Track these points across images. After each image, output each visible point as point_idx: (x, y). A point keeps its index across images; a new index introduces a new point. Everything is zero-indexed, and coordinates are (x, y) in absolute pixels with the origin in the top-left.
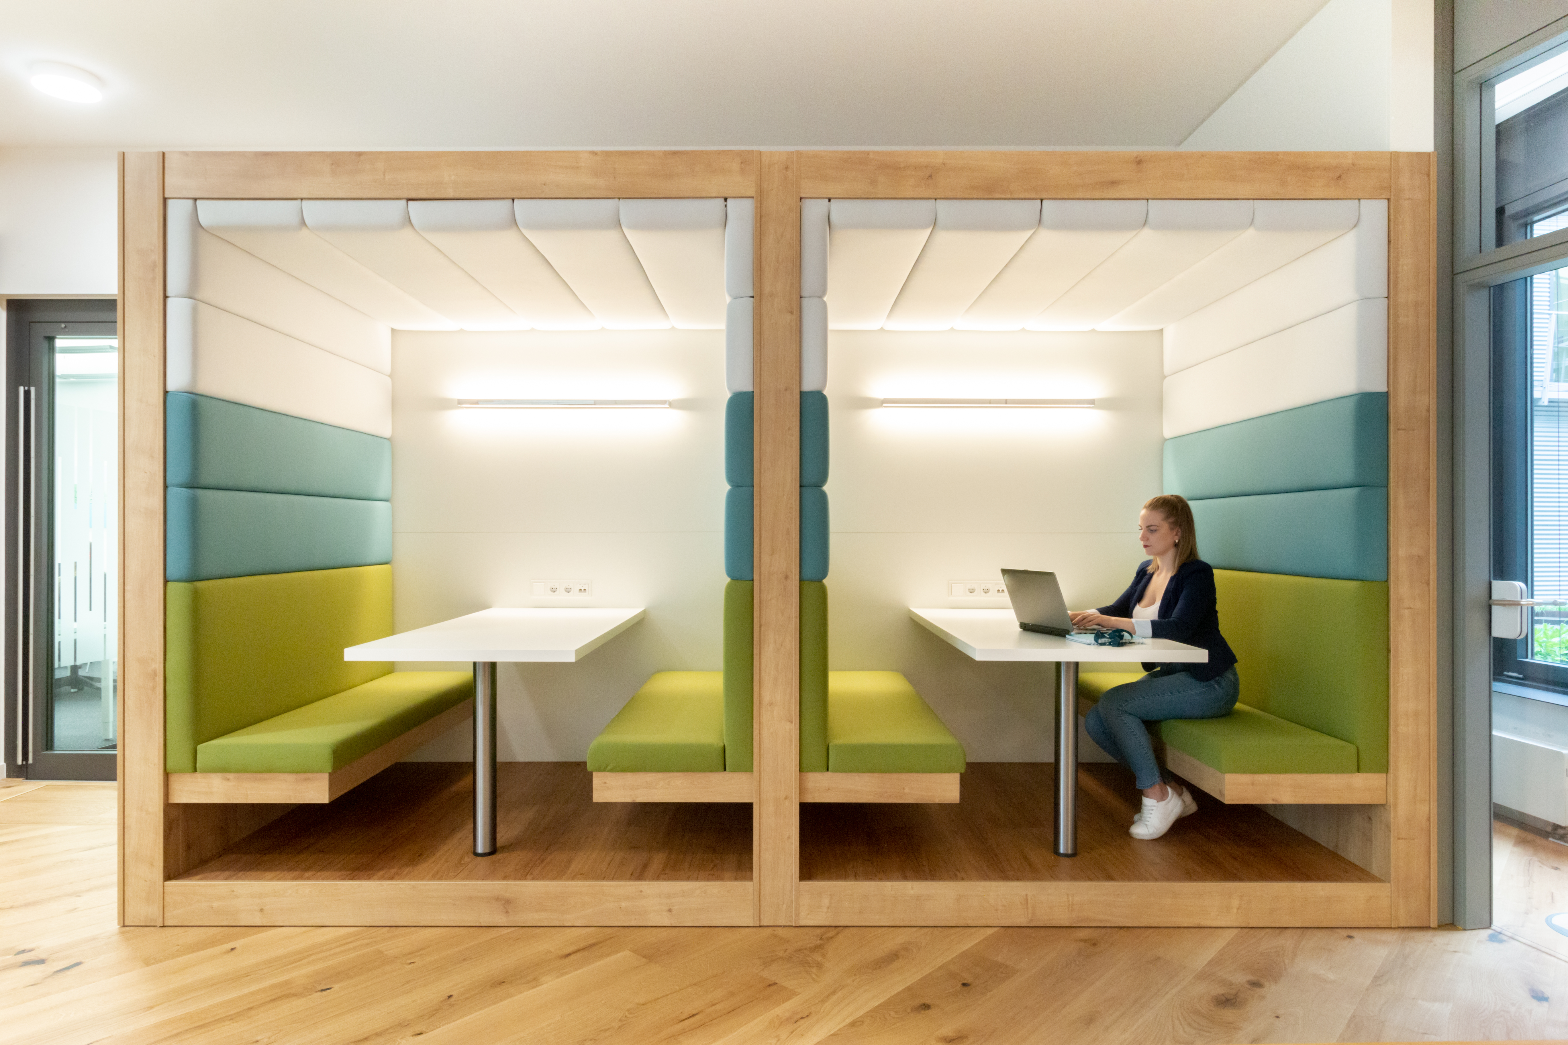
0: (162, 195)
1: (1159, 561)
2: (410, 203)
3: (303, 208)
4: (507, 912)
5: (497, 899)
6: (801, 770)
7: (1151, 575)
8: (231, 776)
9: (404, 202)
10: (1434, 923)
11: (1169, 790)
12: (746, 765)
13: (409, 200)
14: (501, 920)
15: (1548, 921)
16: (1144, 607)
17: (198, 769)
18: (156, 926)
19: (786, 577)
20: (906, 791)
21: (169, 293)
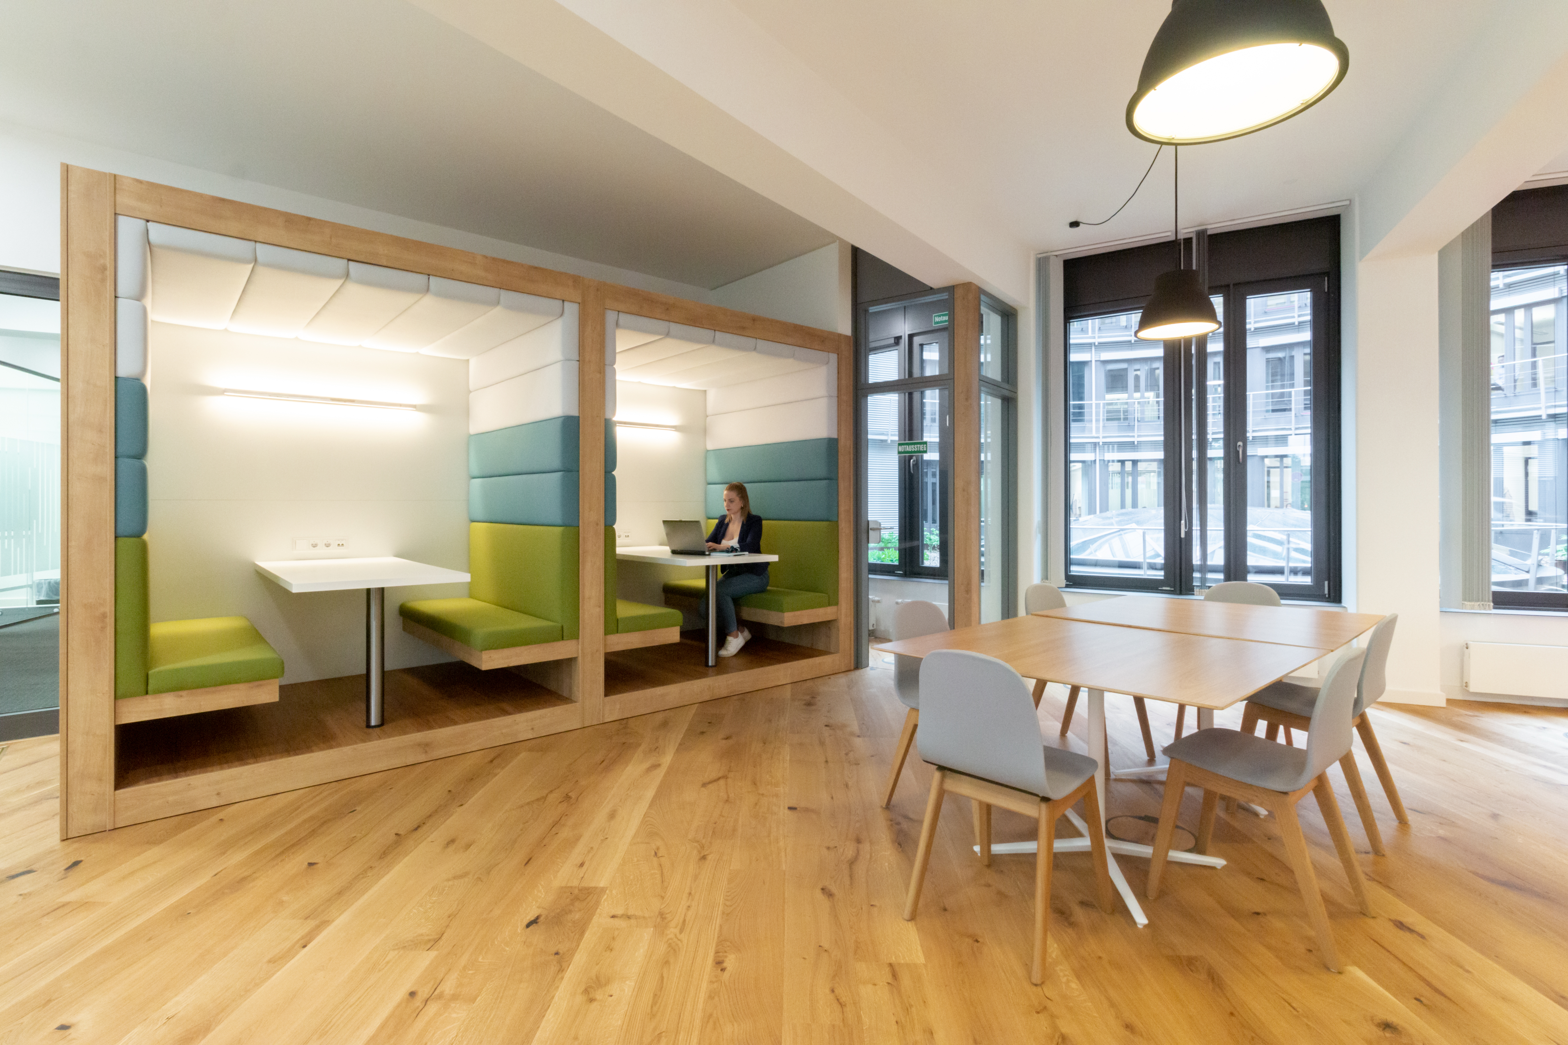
0: (113, 210)
1: (732, 516)
2: (350, 263)
3: (257, 249)
4: (426, 752)
5: (419, 745)
6: (606, 634)
7: (728, 524)
8: (184, 693)
9: (346, 261)
10: (852, 668)
11: (739, 633)
12: (575, 636)
13: (349, 260)
14: (422, 758)
15: (883, 661)
16: (729, 540)
17: (149, 692)
18: (106, 831)
19: (597, 524)
20: (656, 639)
21: (119, 294)
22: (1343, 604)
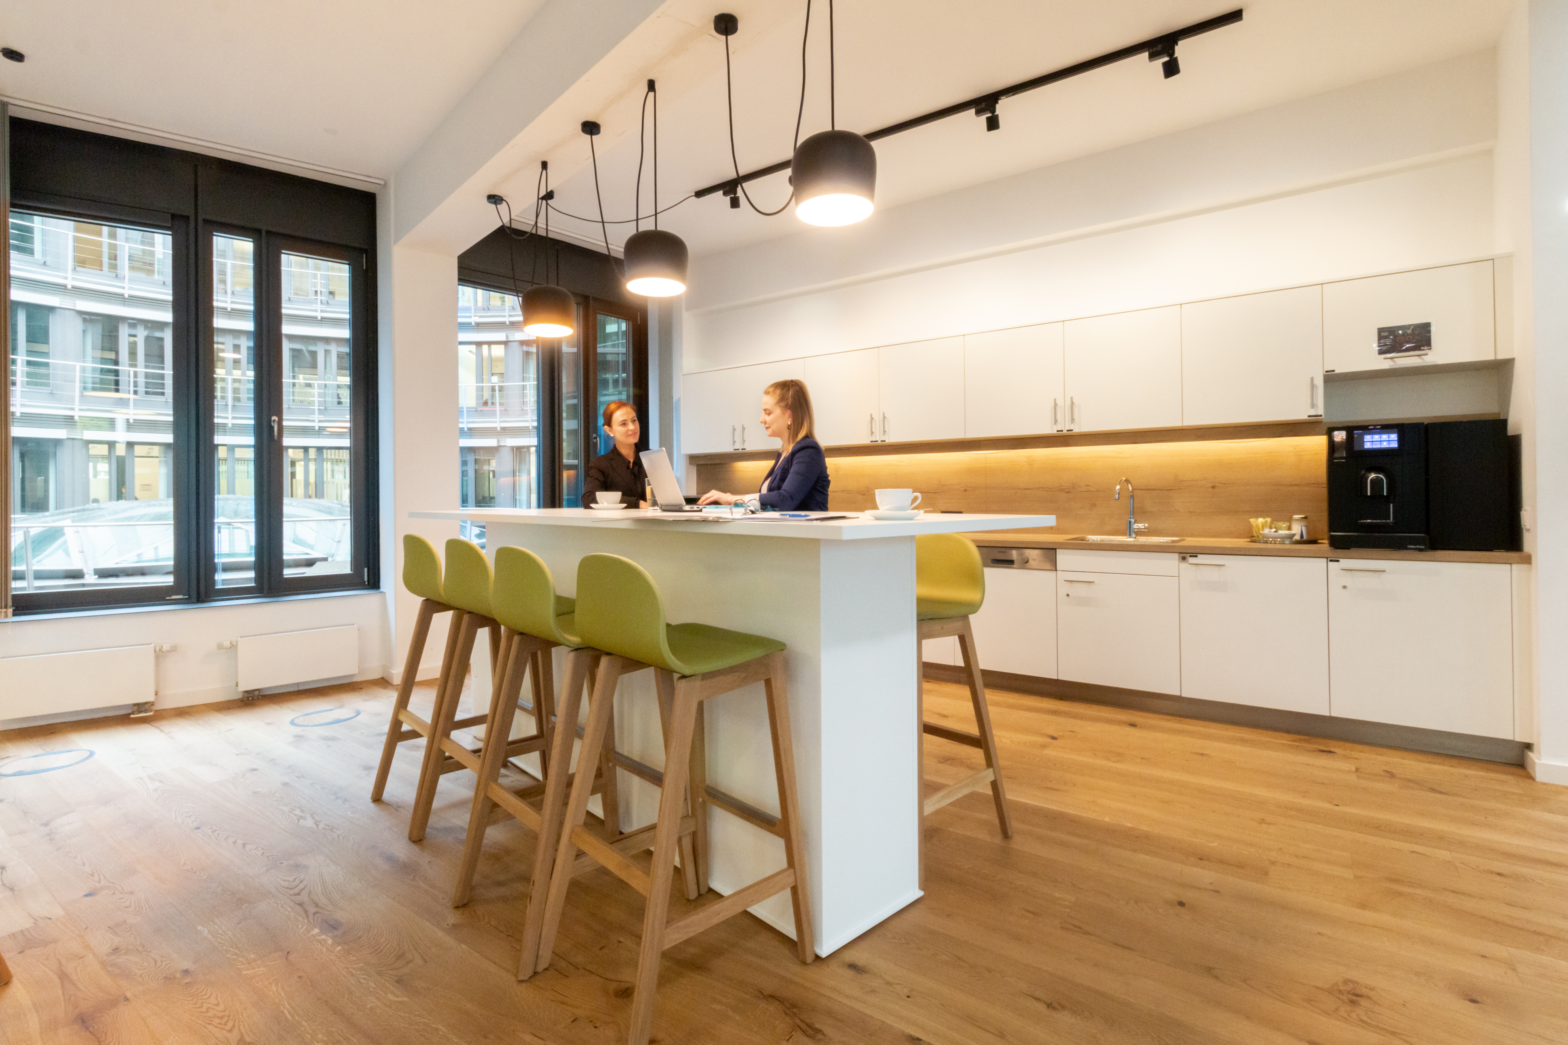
22: (382, 589)
